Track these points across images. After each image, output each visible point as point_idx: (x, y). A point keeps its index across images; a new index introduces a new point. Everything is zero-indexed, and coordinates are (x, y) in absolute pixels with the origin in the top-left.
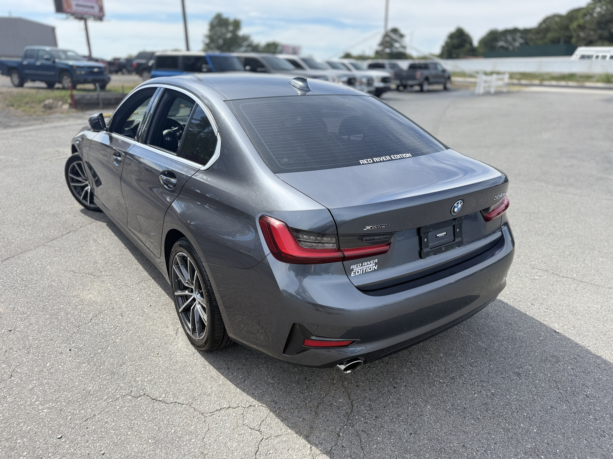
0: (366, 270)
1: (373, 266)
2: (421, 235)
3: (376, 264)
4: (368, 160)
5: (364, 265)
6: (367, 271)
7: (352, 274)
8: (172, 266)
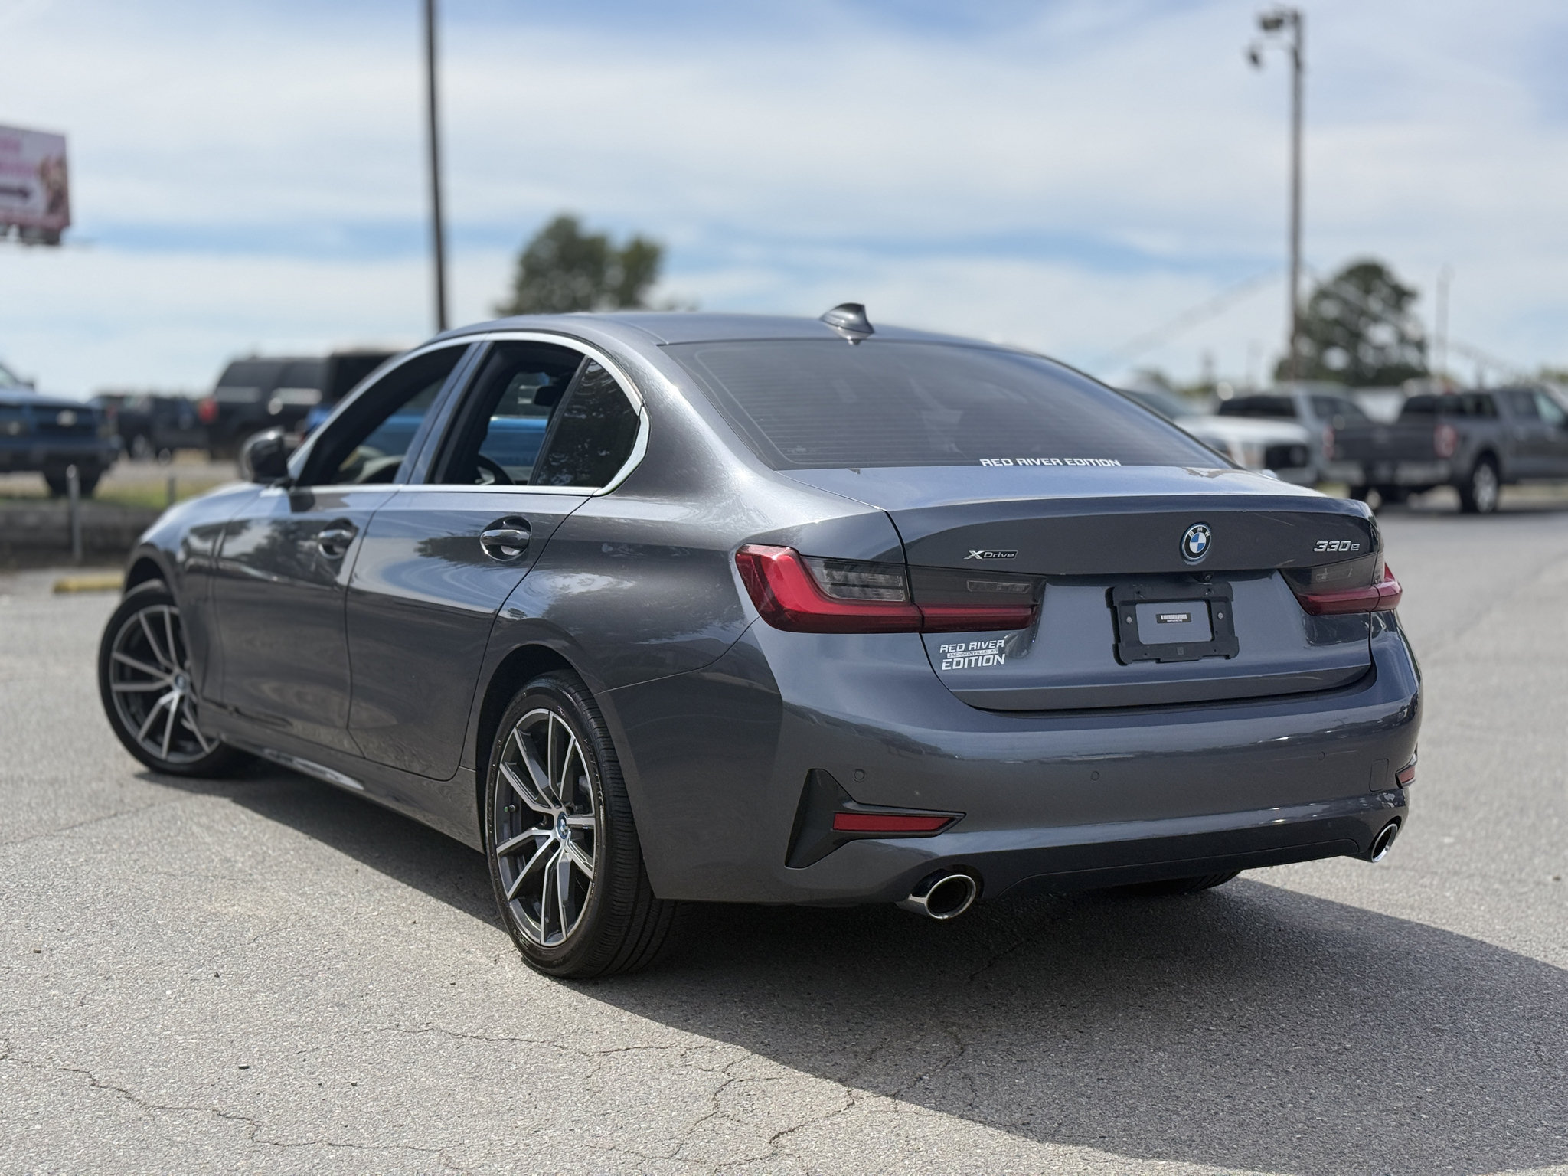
0: (977, 661)
1: (994, 655)
2: (1114, 605)
3: (1001, 651)
4: (1003, 460)
5: (973, 649)
6: (979, 665)
7: (944, 664)
8: (498, 768)
